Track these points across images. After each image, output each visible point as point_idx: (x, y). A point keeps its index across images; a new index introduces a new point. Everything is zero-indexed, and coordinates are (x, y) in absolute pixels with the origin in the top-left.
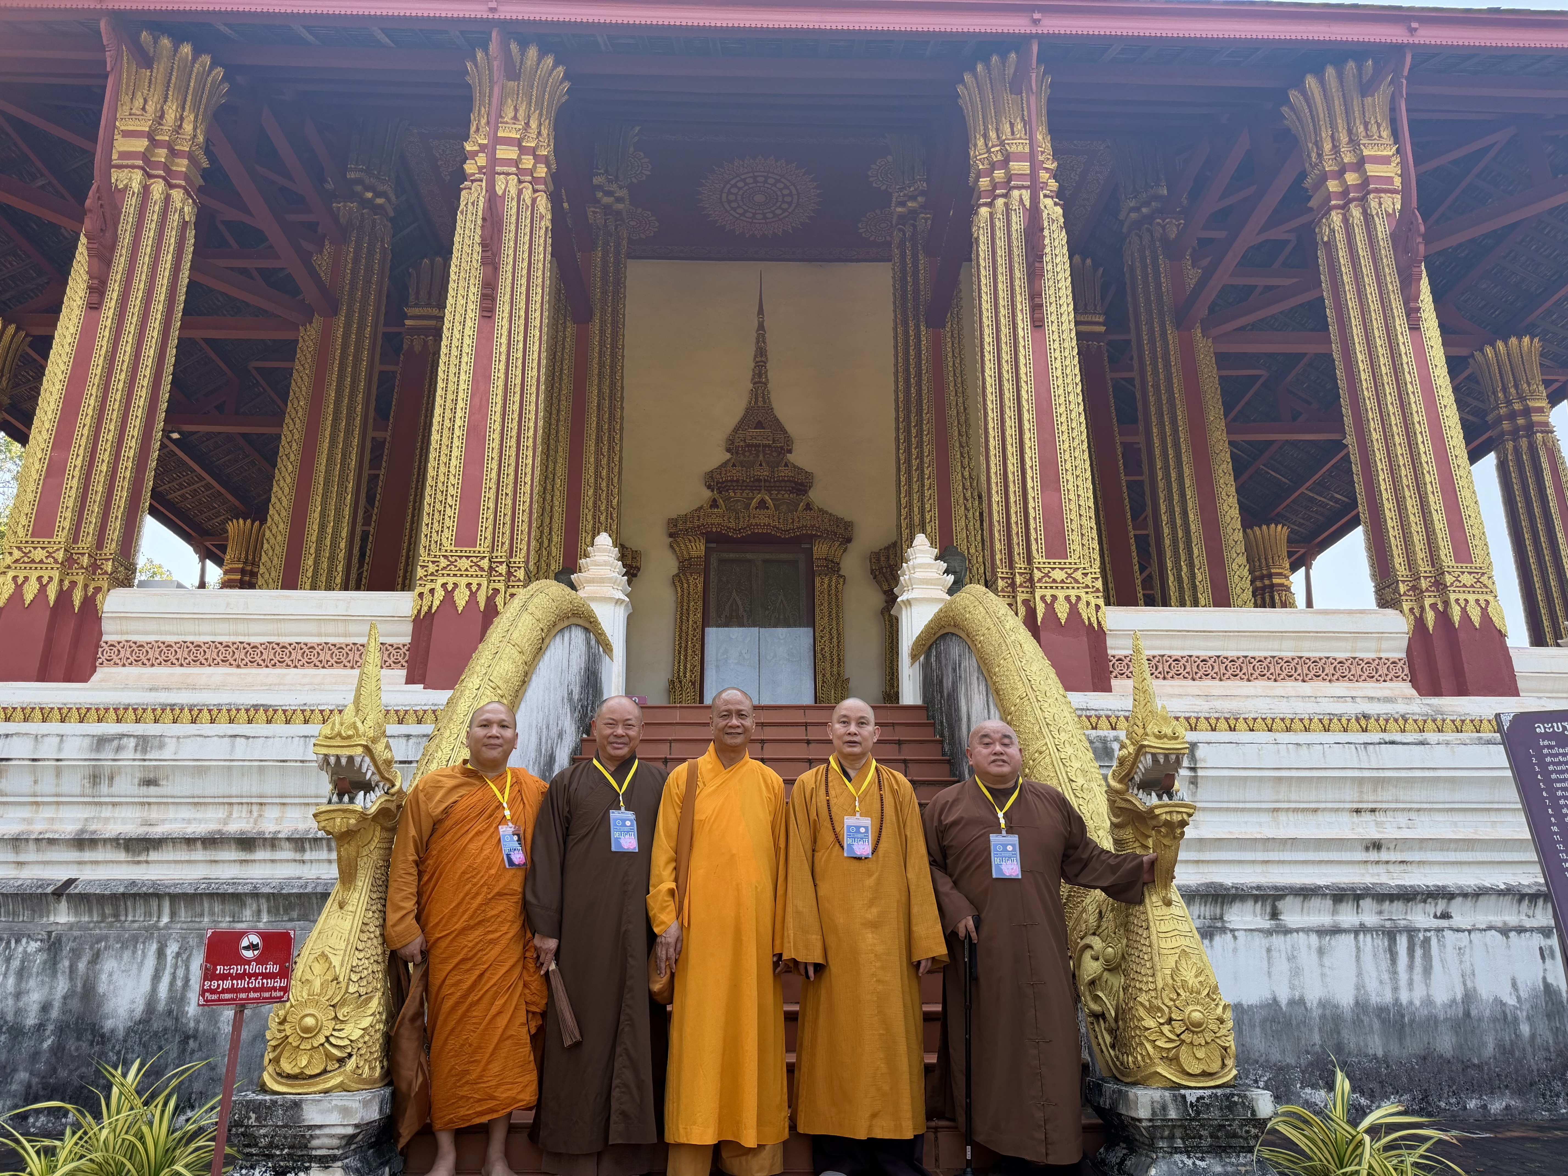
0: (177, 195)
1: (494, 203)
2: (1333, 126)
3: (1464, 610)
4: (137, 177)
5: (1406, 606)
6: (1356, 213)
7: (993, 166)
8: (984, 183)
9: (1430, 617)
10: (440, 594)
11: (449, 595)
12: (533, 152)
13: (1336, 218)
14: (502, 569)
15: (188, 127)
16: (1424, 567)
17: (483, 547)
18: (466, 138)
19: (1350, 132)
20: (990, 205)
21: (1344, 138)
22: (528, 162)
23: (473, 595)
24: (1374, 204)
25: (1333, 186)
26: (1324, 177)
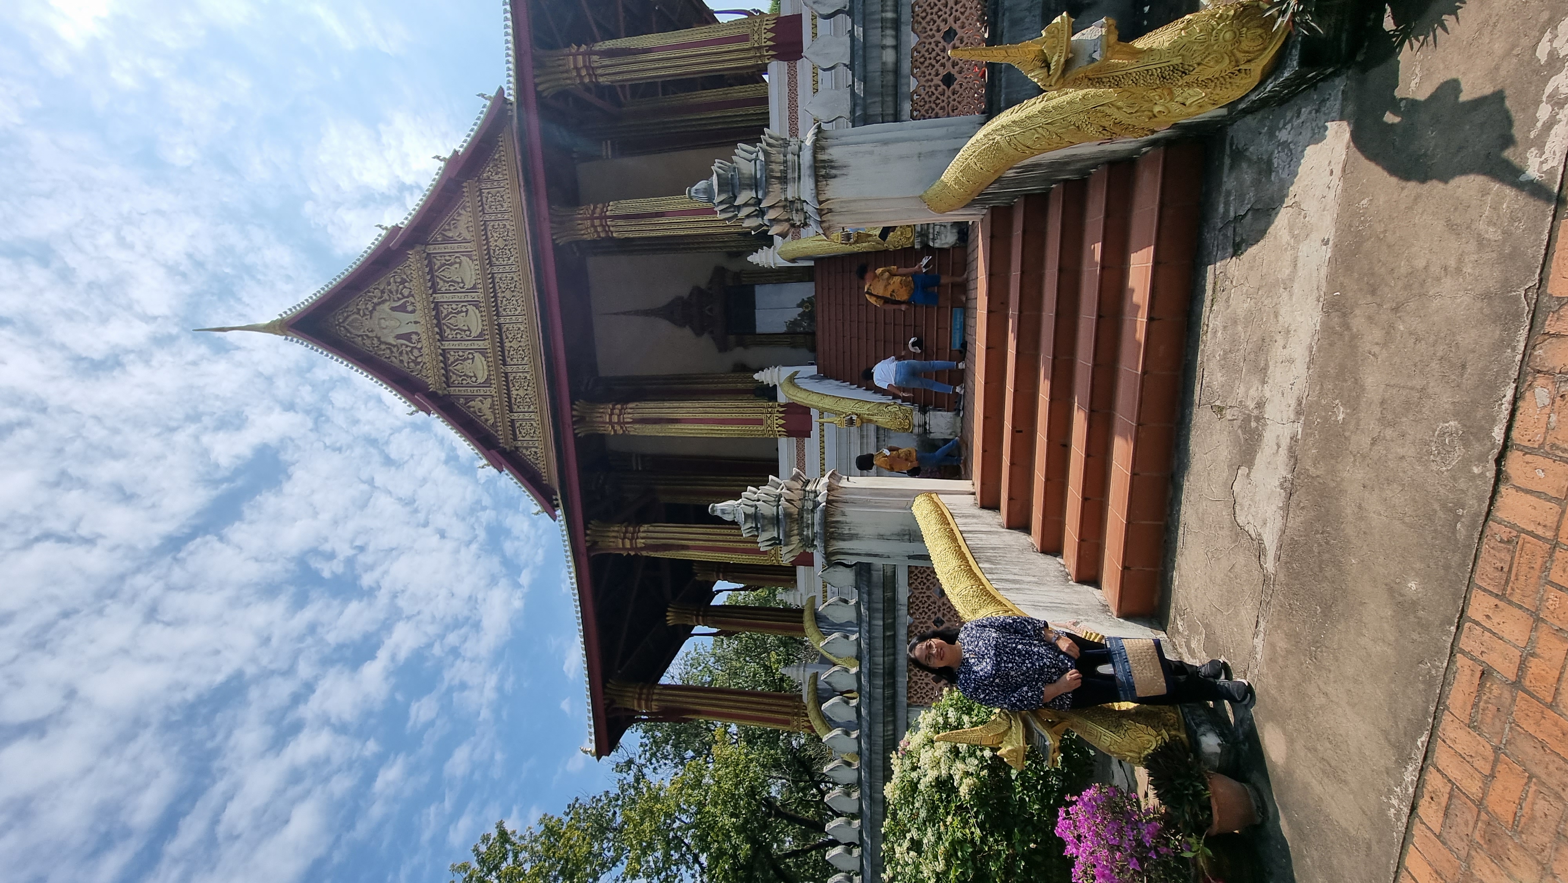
0: (642, 529)
1: (635, 421)
2: (560, 79)
3: (769, 40)
4: (639, 541)
5: (767, 61)
6: (599, 71)
7: (596, 231)
8: (603, 235)
9: (771, 53)
10: (780, 429)
11: (780, 426)
12: (612, 409)
13: (601, 80)
14: (770, 410)
15: (616, 529)
16: (752, 54)
17: (763, 417)
18: (609, 435)
19: (562, 72)
20: (612, 232)
21: (565, 75)
22: (616, 411)
23: (780, 418)
24: (596, 65)
25: (587, 80)
26: (582, 83)
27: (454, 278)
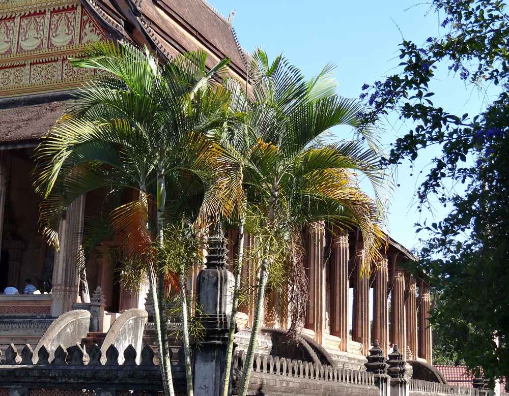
27: (59, 29)
